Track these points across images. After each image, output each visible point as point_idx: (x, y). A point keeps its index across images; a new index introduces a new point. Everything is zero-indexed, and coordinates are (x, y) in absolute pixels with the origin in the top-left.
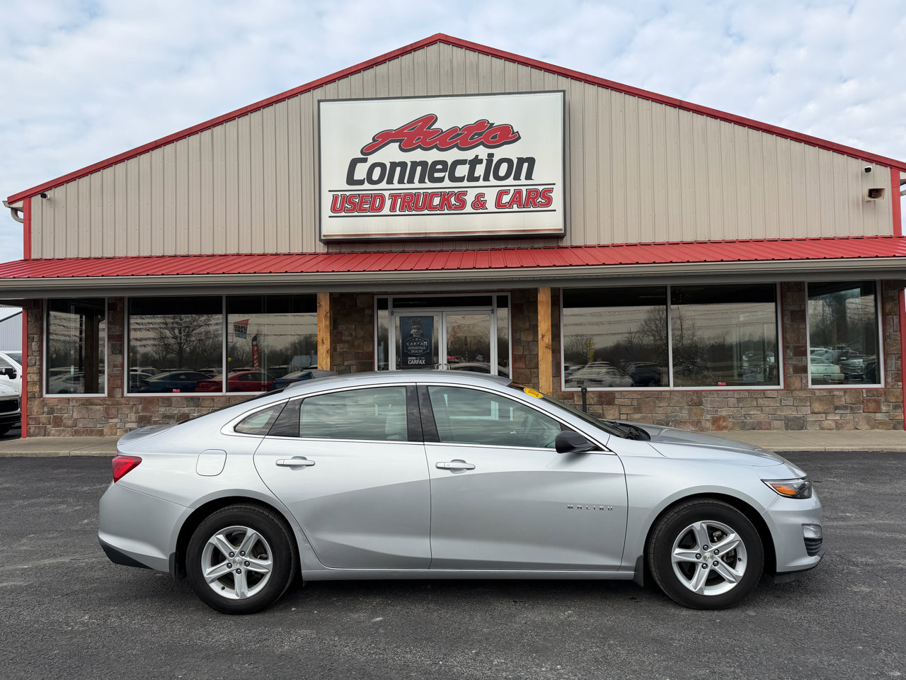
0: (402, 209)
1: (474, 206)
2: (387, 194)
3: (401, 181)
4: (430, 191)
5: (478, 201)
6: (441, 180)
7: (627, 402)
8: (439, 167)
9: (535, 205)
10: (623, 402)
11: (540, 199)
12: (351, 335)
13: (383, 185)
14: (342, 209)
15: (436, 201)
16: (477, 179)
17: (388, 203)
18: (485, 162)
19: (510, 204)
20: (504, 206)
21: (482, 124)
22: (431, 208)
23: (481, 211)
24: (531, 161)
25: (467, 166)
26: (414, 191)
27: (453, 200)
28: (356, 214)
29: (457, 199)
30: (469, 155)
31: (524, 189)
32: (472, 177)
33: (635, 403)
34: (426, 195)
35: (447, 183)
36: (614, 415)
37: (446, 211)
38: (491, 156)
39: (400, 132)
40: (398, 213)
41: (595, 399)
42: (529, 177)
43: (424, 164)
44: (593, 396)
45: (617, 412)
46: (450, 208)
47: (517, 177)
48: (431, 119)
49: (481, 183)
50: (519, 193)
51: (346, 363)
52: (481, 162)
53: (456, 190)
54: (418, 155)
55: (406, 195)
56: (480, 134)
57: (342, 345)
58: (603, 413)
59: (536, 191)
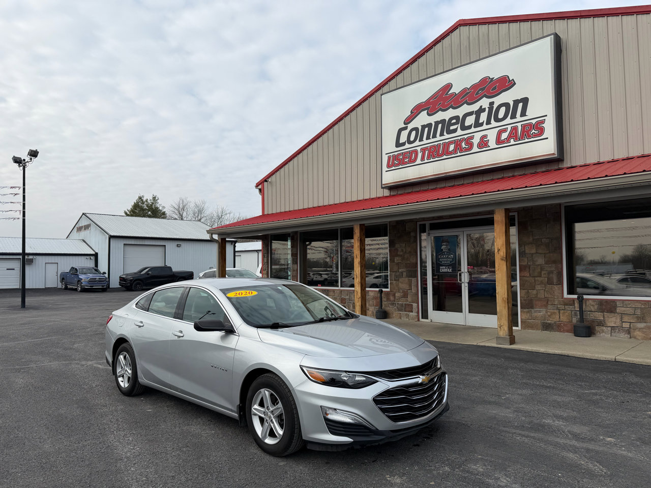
0: (428, 158)
1: (479, 146)
2: (419, 149)
3: (428, 138)
4: (447, 141)
5: (483, 141)
6: (455, 131)
7: (629, 311)
8: (454, 121)
9: (529, 137)
10: (624, 311)
11: (533, 131)
12: (402, 251)
13: (417, 143)
14: (394, 165)
15: (452, 147)
16: (482, 124)
17: (420, 155)
18: (487, 110)
19: (508, 140)
20: (503, 142)
21: (485, 81)
22: (449, 153)
23: (484, 149)
24: (525, 101)
25: (474, 116)
26: (436, 143)
27: (463, 145)
28: (401, 167)
29: (467, 143)
30: (475, 107)
31: (519, 125)
32: (477, 124)
33: (638, 312)
34: (444, 144)
35: (459, 132)
36: (615, 323)
37: (459, 154)
38: (492, 104)
39: (428, 102)
40: (426, 161)
41: (596, 307)
42: (523, 114)
43: (443, 122)
44: (593, 303)
45: (618, 320)
46: (461, 151)
47: (513, 117)
48: (449, 86)
49: (485, 127)
50: (515, 128)
51: (400, 271)
52: (484, 110)
53: (466, 137)
54: (441, 116)
55: (431, 147)
56: (482, 89)
57: (397, 258)
58: (604, 320)
59: (530, 124)
